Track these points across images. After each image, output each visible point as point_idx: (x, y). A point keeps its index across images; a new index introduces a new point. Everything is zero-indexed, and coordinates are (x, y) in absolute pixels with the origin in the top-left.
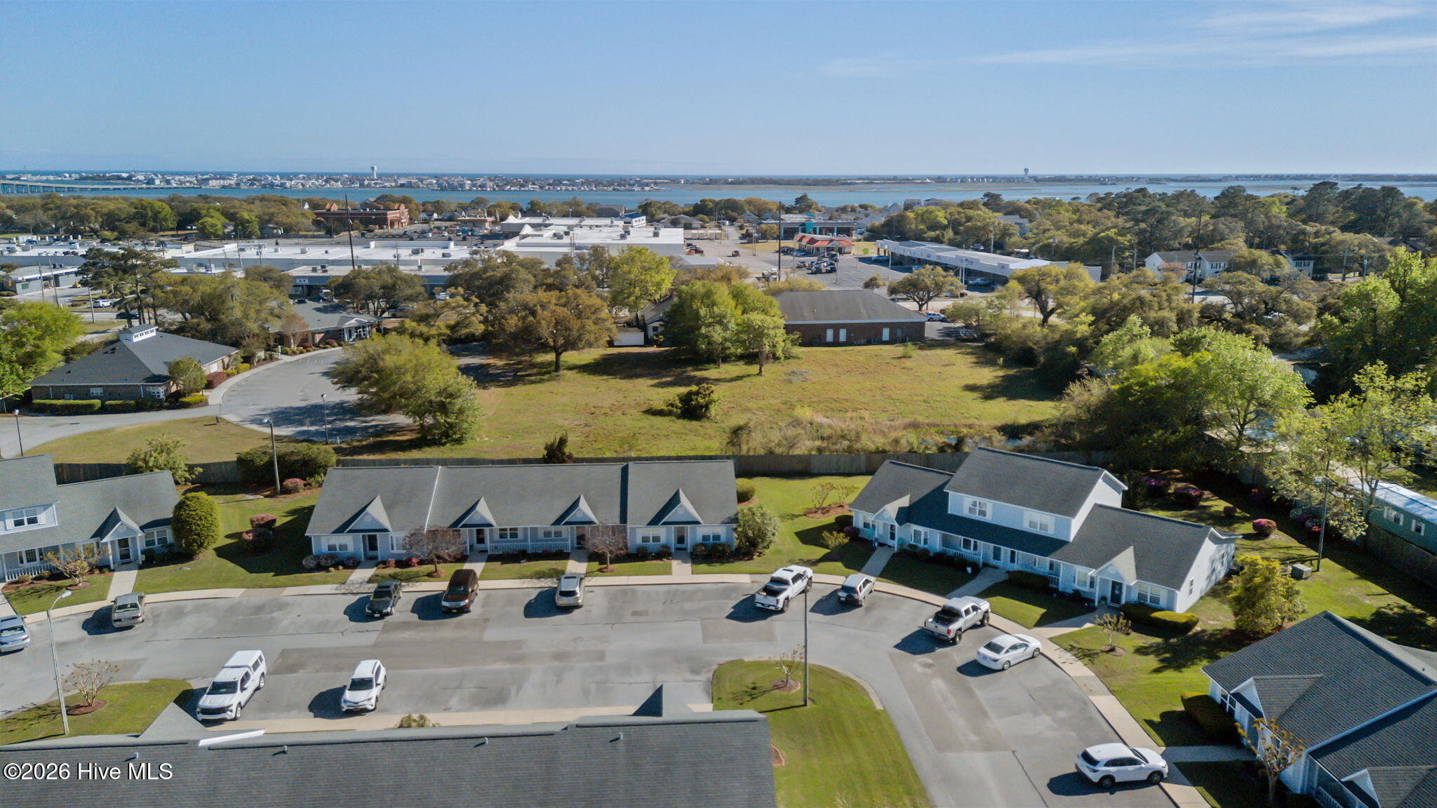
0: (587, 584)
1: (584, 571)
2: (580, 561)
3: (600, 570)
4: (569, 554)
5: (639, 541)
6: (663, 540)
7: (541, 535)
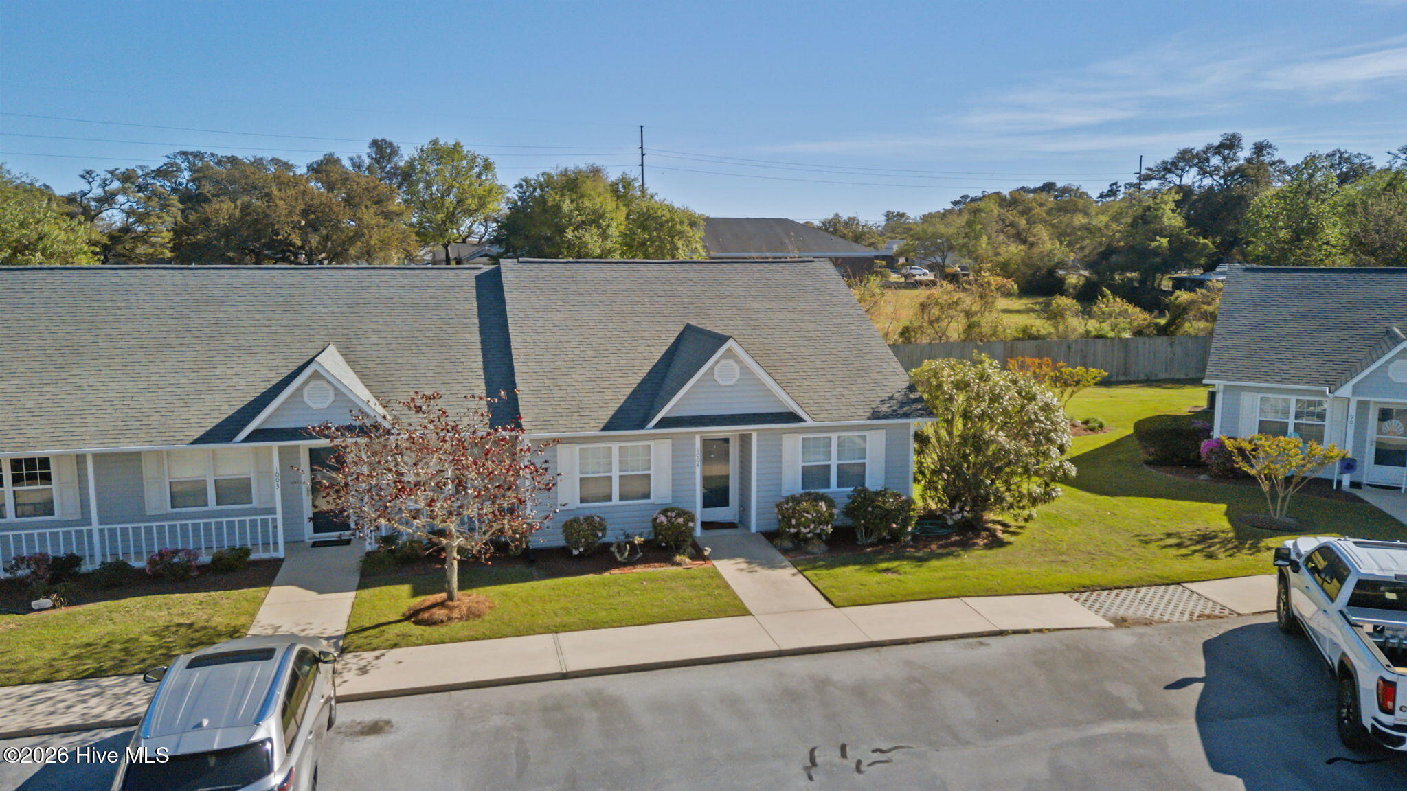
0: (353, 684)
1: (339, 626)
2: (321, 588)
3: (414, 616)
4: (276, 564)
5: (568, 495)
6: (661, 491)
7: (157, 499)
